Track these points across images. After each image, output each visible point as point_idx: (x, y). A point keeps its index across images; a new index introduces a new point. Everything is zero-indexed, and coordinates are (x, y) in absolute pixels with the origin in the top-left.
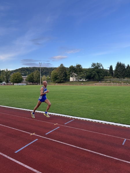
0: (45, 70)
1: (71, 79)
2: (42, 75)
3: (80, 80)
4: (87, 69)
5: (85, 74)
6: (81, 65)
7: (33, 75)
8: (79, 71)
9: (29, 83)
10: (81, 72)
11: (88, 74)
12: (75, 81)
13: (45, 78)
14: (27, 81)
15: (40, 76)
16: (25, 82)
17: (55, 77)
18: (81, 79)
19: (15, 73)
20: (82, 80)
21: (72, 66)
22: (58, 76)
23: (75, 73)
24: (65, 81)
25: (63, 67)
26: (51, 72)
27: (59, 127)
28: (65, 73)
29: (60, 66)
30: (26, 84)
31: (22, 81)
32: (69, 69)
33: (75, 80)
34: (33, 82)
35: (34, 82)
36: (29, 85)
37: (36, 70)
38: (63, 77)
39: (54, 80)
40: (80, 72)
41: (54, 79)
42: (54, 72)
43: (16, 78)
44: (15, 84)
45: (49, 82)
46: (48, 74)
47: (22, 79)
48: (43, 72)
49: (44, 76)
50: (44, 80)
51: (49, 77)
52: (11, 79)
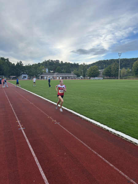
0: (124, 62)
2: (121, 67)
7: (110, 68)
9: (106, 77)
13: (125, 71)
14: (103, 75)
15: (118, 69)
16: (101, 76)
17: (137, 69)
19: (92, 66)
26: (133, 64)
30: (103, 78)
31: (98, 75)
34: (110, 76)
35: (112, 76)
36: (106, 79)
37: (114, 62)
42: (137, 63)
43: (92, 72)
44: (92, 79)
45: (130, 76)
46: (128, 67)
47: (98, 73)
48: (122, 65)
49: (124, 69)
50: (124, 73)
51: (130, 69)
52: (88, 73)
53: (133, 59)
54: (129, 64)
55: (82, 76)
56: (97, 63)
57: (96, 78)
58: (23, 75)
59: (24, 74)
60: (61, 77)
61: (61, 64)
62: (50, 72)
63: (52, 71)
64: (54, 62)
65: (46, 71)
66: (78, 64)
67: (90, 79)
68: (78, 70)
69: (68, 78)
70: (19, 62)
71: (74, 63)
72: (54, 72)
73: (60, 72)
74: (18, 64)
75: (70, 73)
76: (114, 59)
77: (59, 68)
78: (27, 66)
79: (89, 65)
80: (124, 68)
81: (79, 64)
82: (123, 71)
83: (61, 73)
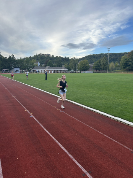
0: (113, 56)
2: (110, 62)
7: (100, 63)
14: (93, 68)
15: (107, 63)
16: (91, 70)
17: (125, 63)
19: (82, 60)
30: (92, 72)
31: (89, 69)
34: (99, 70)
35: (101, 70)
36: (95, 72)
37: (103, 56)
43: (83, 66)
44: (83, 72)
45: (118, 70)
46: (116, 61)
47: (88, 67)
48: (111, 59)
49: (112, 63)
50: (112, 68)
51: (118, 63)
52: (78, 67)
54: (117, 59)
55: (72, 70)
56: (87, 57)
57: (86, 72)
58: (15, 69)
59: (16, 67)
60: (52, 70)
61: (52, 57)
62: (42, 66)
63: (44, 65)
64: (45, 56)
65: (37, 64)
66: (68, 58)
67: (80, 72)
68: (69, 64)
69: (59, 71)
70: (11, 56)
71: (65, 57)
72: (45, 66)
73: (51, 65)
74: (10, 57)
75: (61, 66)
77: (51, 62)
78: (18, 60)
79: (79, 59)
81: (70, 58)
82: (111, 65)
83: (53, 66)
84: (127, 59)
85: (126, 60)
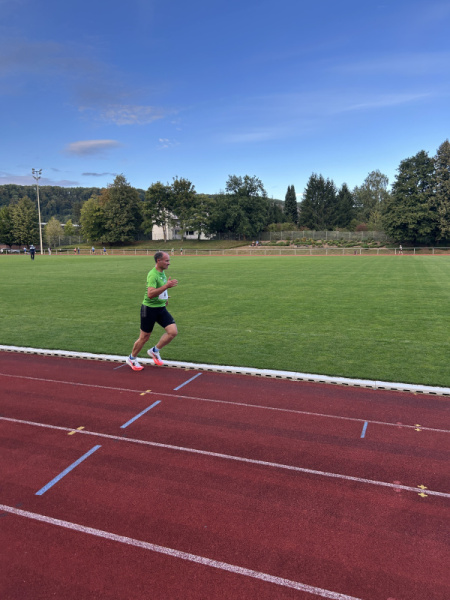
0: (54, 196)
1: (157, 232)
2: (46, 216)
3: (189, 237)
4: (213, 196)
5: (205, 216)
6: (190, 184)
7: (8, 218)
8: (185, 205)
10: (193, 209)
11: (216, 214)
12: (170, 241)
13: (59, 229)
15: (37, 220)
17: (95, 224)
18: (192, 233)
20: (195, 236)
21: (158, 185)
22: (109, 222)
23: (170, 210)
24: (136, 239)
25: (126, 187)
26: (80, 207)
27: (158, 402)
28: (135, 210)
29: (113, 182)
32: (150, 196)
33: (170, 235)
34: (10, 245)
35: (17, 244)
37: (21, 196)
38: (127, 224)
39: (93, 236)
40: (188, 206)
41: (92, 230)
42: (91, 204)
45: (75, 243)
46: (67, 213)
48: (48, 206)
49: (54, 220)
50: (55, 234)
51: (73, 222)
53: (80, 190)
54: (69, 206)
76: (18, 184)
80: (53, 218)
82: (52, 226)
84: (99, 210)
85: (98, 214)
